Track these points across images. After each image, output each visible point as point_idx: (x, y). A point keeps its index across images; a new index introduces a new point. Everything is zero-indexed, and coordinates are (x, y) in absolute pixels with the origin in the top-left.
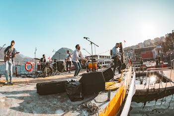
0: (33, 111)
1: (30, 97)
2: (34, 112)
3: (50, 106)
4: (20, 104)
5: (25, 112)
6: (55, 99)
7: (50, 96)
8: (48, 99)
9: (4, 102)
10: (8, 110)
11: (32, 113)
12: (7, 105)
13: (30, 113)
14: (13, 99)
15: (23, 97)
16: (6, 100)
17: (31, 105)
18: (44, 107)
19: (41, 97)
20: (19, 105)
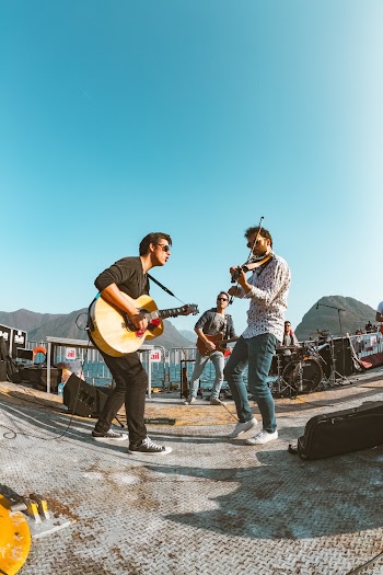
0: (293, 526)
1: (266, 471)
2: (297, 530)
3: (361, 497)
4: (219, 499)
5: (253, 536)
6: (372, 471)
7: (345, 459)
8: (342, 470)
9: (131, 489)
10: (155, 524)
11: (289, 535)
12: (145, 502)
13: (277, 537)
14: (182, 477)
15: (234, 471)
16: (145, 479)
17: (277, 504)
18: (339, 507)
19: (312, 469)
20: (214, 506)
